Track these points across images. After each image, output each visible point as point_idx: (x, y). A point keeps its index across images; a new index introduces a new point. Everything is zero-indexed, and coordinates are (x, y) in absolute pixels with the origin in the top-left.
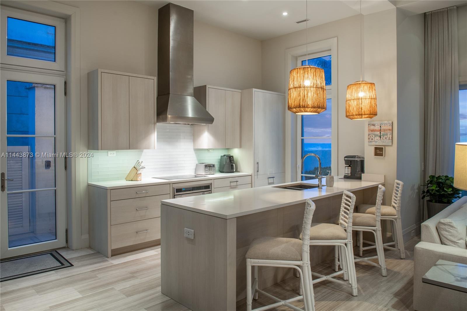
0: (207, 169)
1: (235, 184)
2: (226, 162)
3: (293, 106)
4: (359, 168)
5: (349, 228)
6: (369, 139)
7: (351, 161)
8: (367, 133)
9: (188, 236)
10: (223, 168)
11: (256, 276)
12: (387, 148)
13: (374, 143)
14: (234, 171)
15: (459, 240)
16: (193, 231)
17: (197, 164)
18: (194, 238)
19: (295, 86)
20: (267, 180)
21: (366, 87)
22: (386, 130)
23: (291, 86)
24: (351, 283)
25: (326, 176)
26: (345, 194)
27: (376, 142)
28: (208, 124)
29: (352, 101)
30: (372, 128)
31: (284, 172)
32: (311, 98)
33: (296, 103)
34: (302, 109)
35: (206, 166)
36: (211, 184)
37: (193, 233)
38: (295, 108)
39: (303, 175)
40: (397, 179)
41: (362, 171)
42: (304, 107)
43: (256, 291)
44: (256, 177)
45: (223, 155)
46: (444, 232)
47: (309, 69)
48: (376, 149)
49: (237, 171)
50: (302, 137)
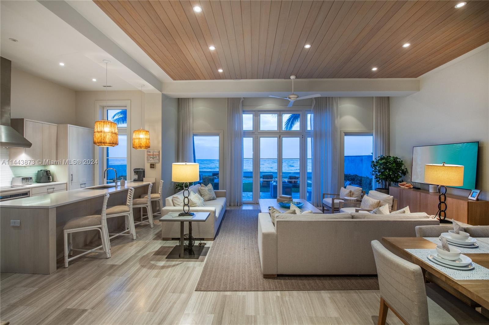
0: (24, 181)
1: (52, 190)
2: (43, 175)
3: (96, 142)
4: (142, 175)
5: (131, 205)
6: (147, 159)
7: (137, 171)
8: (146, 156)
9: (15, 225)
10: (40, 180)
11: (71, 241)
12: (156, 164)
13: (149, 162)
14: (51, 181)
15: (180, 203)
16: (19, 221)
17: (13, 178)
18: (20, 225)
19: (98, 131)
20: (80, 186)
21: (143, 133)
22: (156, 155)
23: (96, 131)
24: (132, 233)
25: (120, 181)
26: (130, 189)
27: (151, 161)
28: (25, 148)
29: (136, 140)
30: (149, 153)
31: (94, 180)
32: (108, 138)
33: (99, 140)
34: (103, 144)
35: (23, 179)
36: (29, 192)
37: (19, 222)
38: (98, 143)
39: (107, 181)
40: (162, 180)
41: (144, 177)
42: (104, 143)
43: (71, 250)
44: (70, 184)
45: (40, 170)
46: (174, 201)
47: (107, 123)
48: (151, 164)
49: (53, 181)
50: (107, 157)
